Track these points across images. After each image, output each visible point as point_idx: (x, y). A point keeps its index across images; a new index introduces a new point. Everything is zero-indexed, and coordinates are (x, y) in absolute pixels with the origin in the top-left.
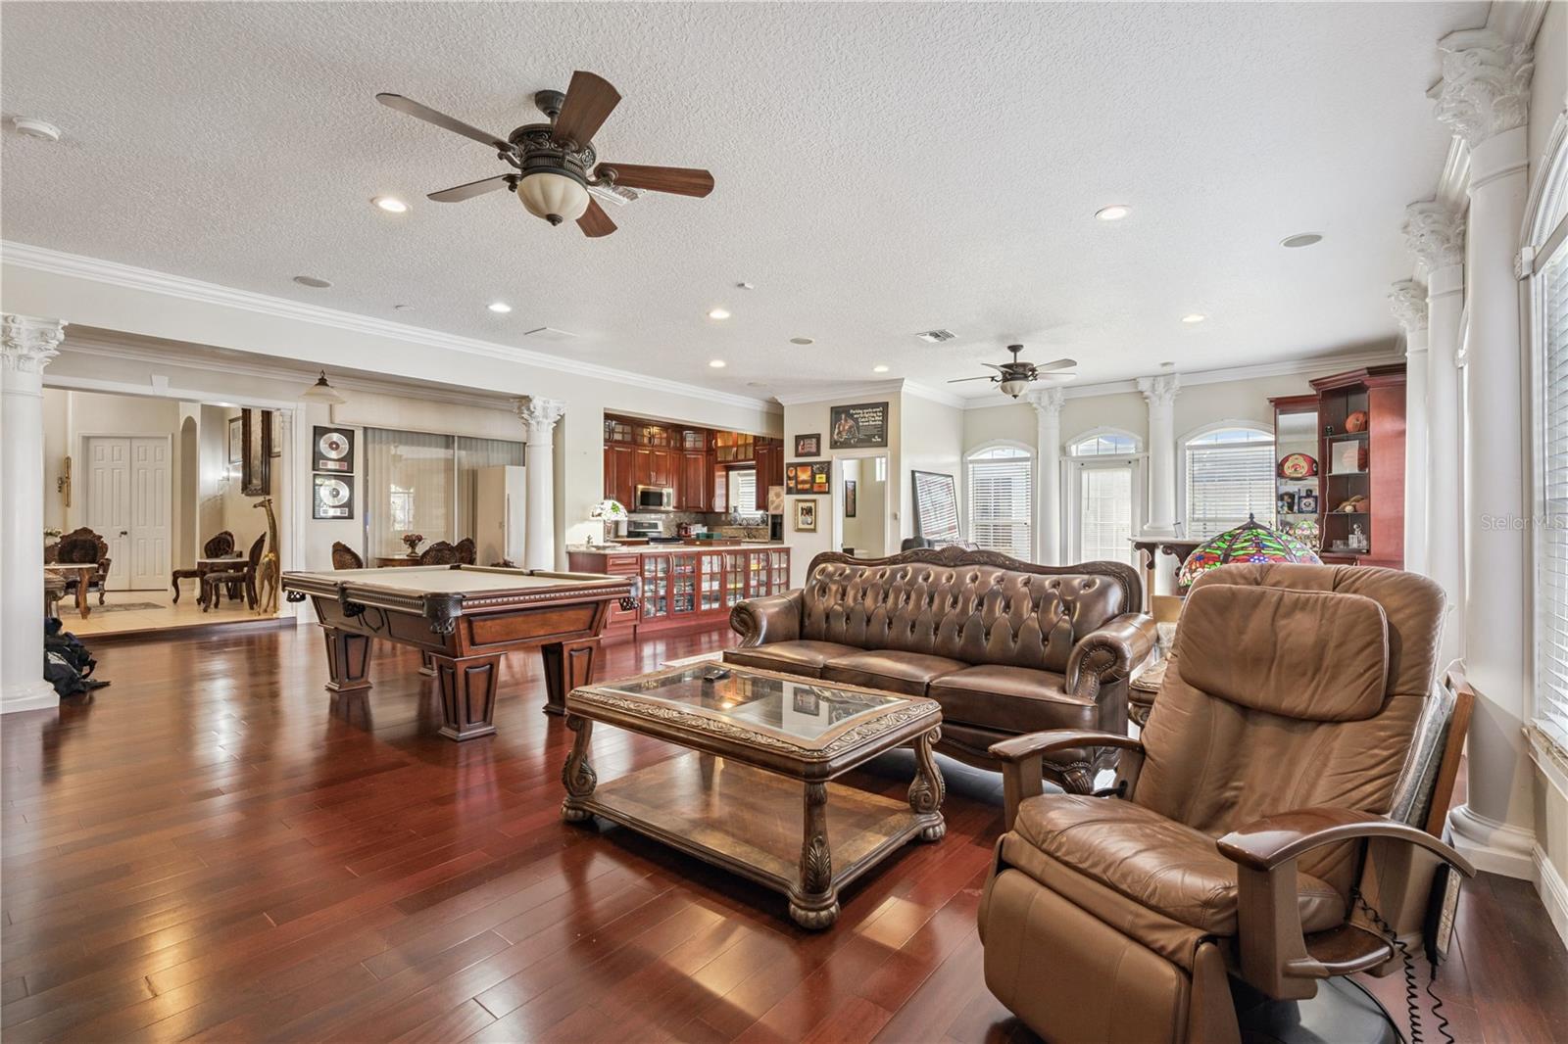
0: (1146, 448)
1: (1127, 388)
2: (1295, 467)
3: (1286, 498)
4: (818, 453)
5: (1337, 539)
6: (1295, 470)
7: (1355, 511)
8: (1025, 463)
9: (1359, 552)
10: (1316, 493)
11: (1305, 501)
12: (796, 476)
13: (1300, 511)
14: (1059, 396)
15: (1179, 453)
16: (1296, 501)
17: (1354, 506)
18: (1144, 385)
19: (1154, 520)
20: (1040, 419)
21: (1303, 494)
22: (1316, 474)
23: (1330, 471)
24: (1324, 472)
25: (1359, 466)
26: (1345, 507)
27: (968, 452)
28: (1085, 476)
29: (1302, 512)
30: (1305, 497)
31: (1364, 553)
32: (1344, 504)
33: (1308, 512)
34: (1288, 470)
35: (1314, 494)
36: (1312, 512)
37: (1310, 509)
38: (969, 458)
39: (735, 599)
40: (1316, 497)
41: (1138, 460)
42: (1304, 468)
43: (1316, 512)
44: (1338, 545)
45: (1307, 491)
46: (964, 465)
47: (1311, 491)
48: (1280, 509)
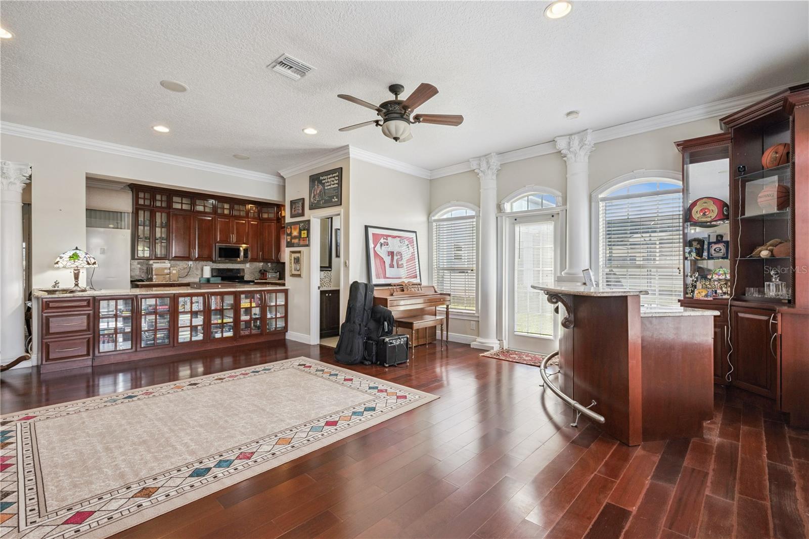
0: (565, 202)
1: (548, 150)
2: (704, 212)
3: (695, 244)
4: (303, 214)
5: (749, 287)
6: (704, 214)
7: (772, 255)
8: (471, 220)
9: (778, 301)
10: (727, 238)
11: (714, 246)
12: (291, 233)
13: (710, 257)
14: (495, 162)
15: (593, 204)
16: (706, 246)
17: (771, 251)
18: (562, 144)
19: (571, 267)
20: (481, 182)
21: (713, 239)
22: (727, 217)
23: (743, 213)
24: (736, 214)
25: (778, 206)
26: (761, 251)
27: (433, 213)
28: (517, 229)
29: (712, 258)
30: (715, 243)
31: (784, 304)
32: (760, 249)
33: (718, 258)
34: (696, 215)
35: (724, 239)
36: (723, 258)
37: (721, 255)
38: (433, 218)
39: (222, 332)
40: (727, 243)
41: (558, 214)
42: (714, 211)
43: (726, 258)
44: (752, 294)
45: (717, 236)
46: (429, 222)
47: (722, 236)
48: (687, 255)
